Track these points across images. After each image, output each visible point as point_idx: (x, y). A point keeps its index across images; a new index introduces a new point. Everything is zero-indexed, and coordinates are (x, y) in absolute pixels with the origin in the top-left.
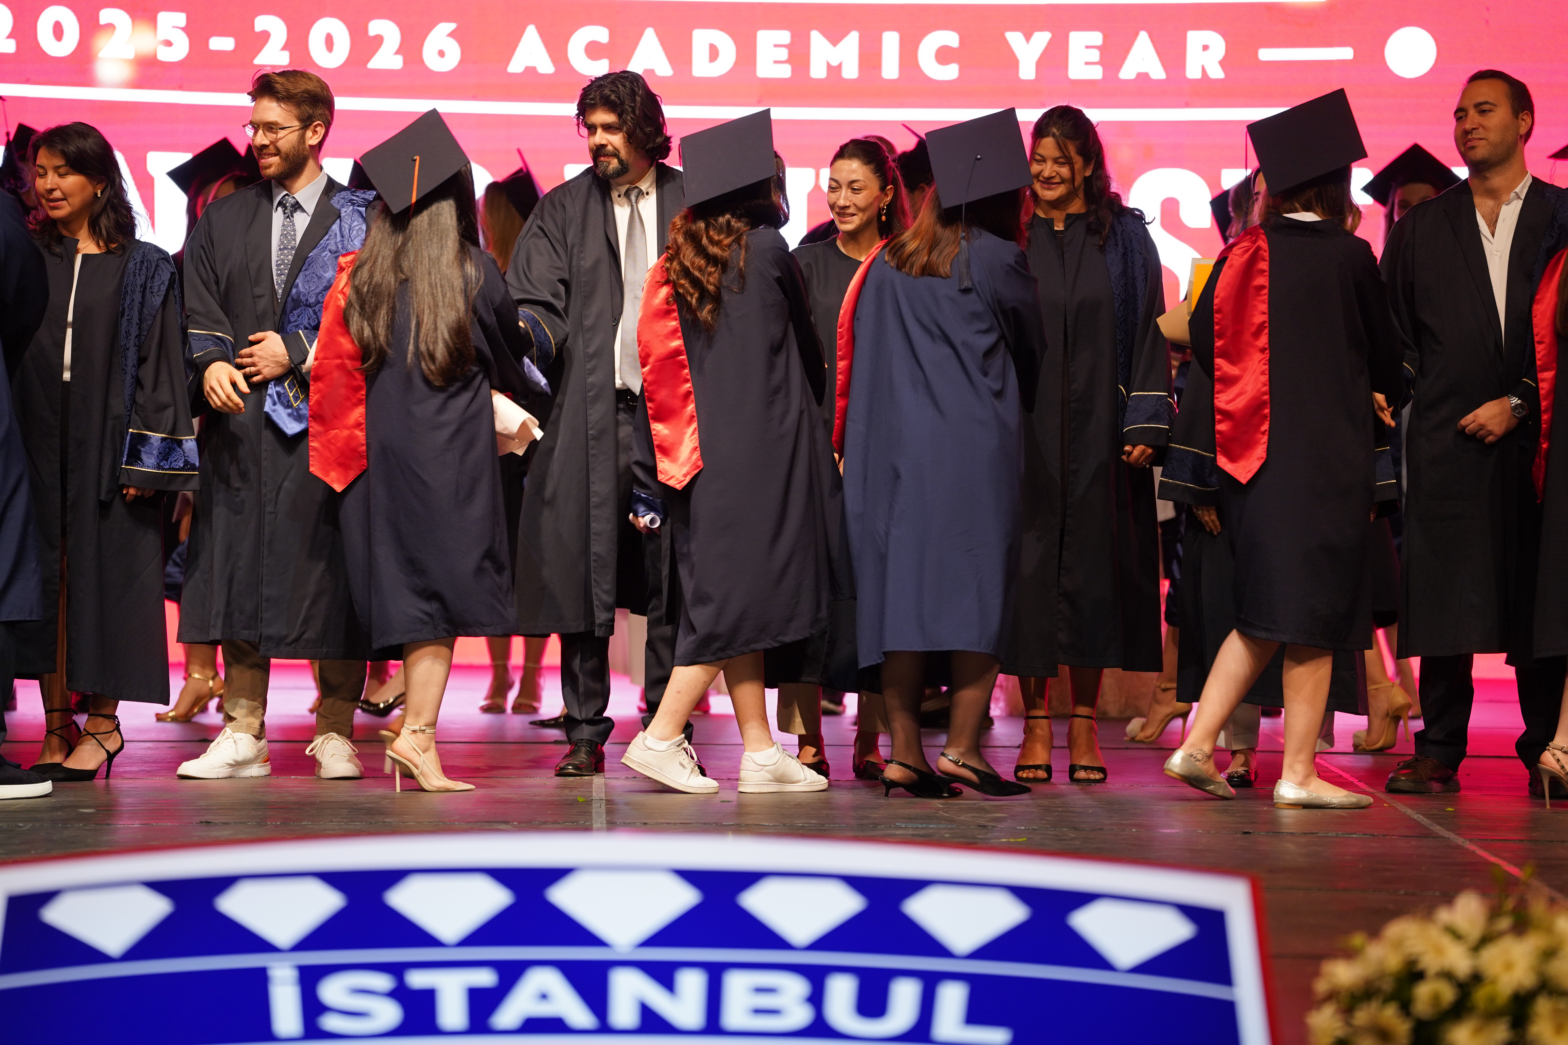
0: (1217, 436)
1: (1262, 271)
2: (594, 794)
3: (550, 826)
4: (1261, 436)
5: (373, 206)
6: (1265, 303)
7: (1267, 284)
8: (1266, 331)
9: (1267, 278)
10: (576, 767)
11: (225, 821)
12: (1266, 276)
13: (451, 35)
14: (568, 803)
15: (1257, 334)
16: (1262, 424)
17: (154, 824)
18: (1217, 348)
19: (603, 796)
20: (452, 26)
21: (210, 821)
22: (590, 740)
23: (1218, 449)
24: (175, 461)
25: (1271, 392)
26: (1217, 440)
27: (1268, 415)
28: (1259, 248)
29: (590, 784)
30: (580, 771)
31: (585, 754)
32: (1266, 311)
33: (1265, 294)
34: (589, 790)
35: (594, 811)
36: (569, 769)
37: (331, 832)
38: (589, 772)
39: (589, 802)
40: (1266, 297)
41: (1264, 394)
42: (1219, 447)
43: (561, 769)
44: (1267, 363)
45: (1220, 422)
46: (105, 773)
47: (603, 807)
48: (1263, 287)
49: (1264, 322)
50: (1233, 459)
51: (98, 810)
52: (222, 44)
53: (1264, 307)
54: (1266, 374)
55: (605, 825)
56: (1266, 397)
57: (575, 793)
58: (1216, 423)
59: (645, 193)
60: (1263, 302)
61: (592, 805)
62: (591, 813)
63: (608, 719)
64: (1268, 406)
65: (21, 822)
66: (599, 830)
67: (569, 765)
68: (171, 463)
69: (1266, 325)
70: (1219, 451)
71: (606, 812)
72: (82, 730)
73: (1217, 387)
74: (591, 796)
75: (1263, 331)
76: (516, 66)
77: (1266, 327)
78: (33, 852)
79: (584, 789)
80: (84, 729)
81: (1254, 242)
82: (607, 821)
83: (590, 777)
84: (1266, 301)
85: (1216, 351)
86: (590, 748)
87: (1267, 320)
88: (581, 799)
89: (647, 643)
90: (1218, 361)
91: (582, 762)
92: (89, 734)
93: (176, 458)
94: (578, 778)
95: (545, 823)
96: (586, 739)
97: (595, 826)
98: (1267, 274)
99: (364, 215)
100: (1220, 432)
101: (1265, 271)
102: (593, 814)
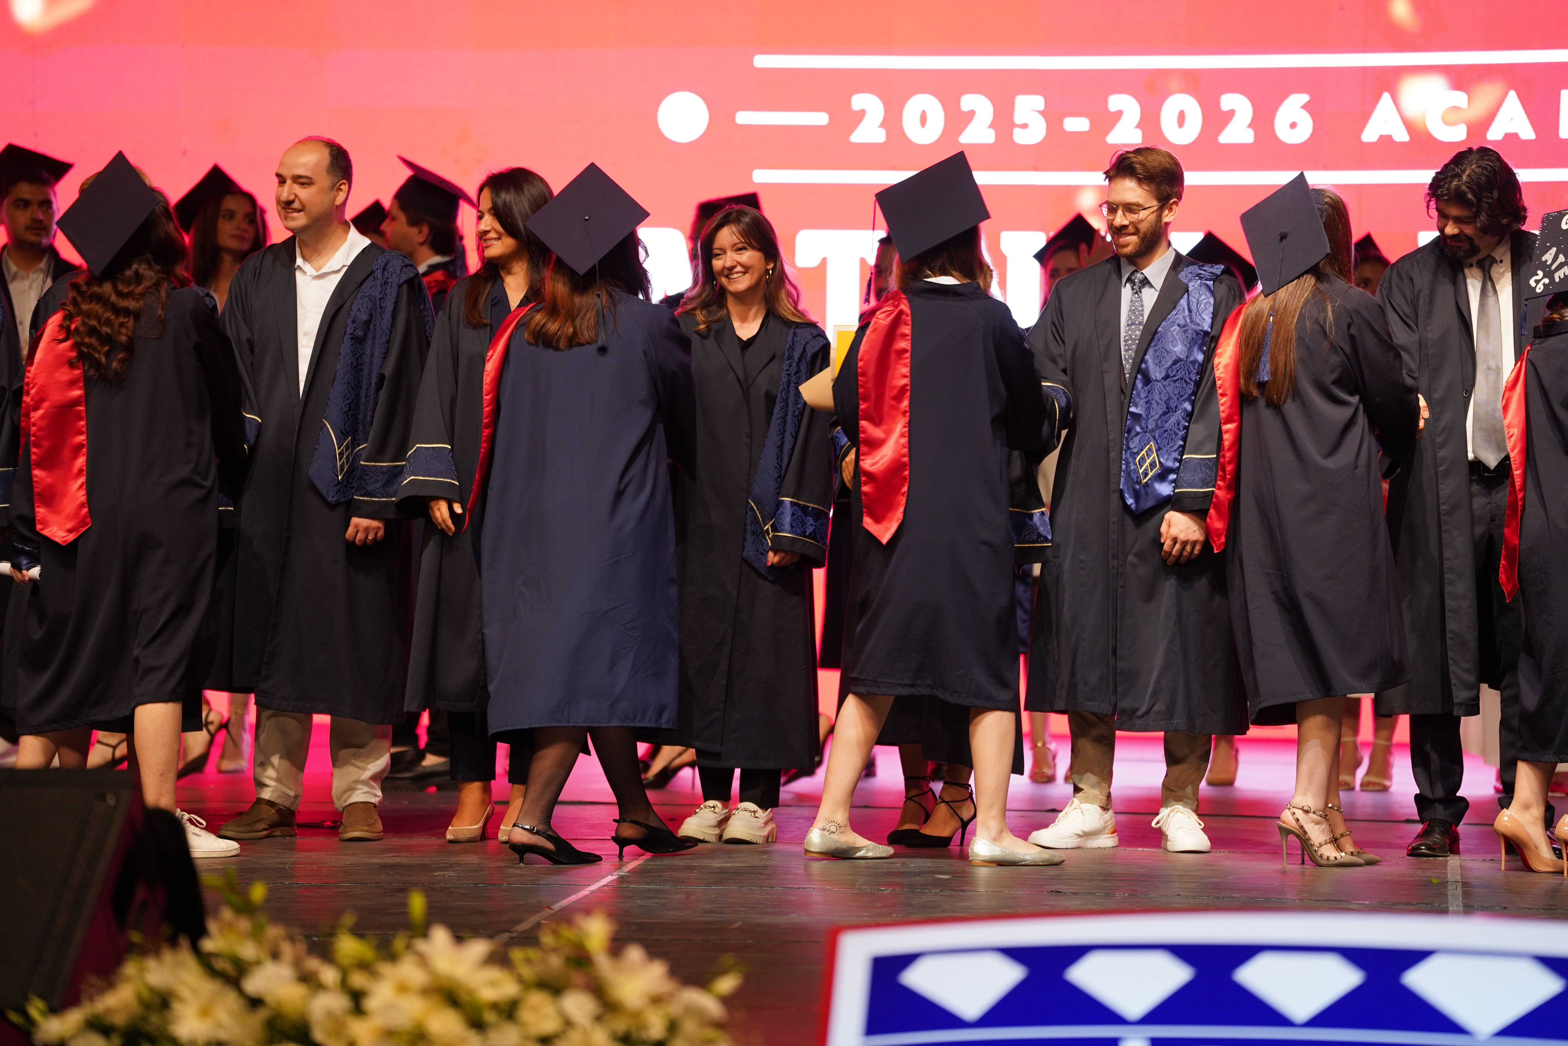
0: (863, 497)
1: (904, 336)
2: (1449, 876)
3: (1404, 907)
4: (902, 498)
5: (1221, 279)
6: (907, 366)
7: (909, 348)
8: (908, 394)
9: (909, 342)
10: (1429, 847)
11: (1074, 891)
12: (908, 340)
13: (1304, 107)
14: (1422, 884)
15: (899, 398)
16: (903, 486)
17: (1006, 892)
18: (862, 410)
19: (1459, 878)
20: (1304, 98)
21: (1060, 891)
22: (1443, 820)
23: (865, 510)
24: (1029, 534)
25: (910, 454)
26: (863, 501)
27: (908, 477)
28: (901, 312)
29: (1445, 865)
30: (1434, 851)
31: (1439, 835)
32: (908, 374)
33: (907, 358)
34: (1443, 871)
35: (1449, 893)
36: (1422, 849)
37: (1178, 905)
38: (1442, 853)
39: (1444, 884)
40: (908, 360)
41: (904, 456)
42: (866, 509)
43: (1413, 849)
44: (907, 425)
45: (865, 484)
46: (960, 840)
47: (1459, 890)
48: (905, 351)
49: (906, 385)
50: (878, 520)
51: (953, 877)
52: (1077, 124)
53: (905, 370)
54: (905, 437)
55: (1461, 909)
56: (906, 459)
57: (1428, 873)
58: (862, 485)
59: (1499, 261)
60: (905, 365)
61: (1447, 887)
62: (1447, 895)
63: (1463, 799)
64: (908, 468)
65: (883, 885)
66: (1456, 913)
67: (1422, 845)
68: (1025, 536)
69: (908, 388)
70: (866, 513)
71: (1463, 895)
72: (938, 797)
73: (862, 448)
74: (1446, 878)
75: (905, 394)
76: (1370, 135)
77: (907, 390)
78: (894, 915)
79: (1438, 871)
80: (940, 796)
81: (897, 306)
82: (1463, 904)
83: (1444, 858)
84: (908, 364)
85: (860, 413)
86: (1444, 828)
87: (908, 383)
88: (1435, 881)
89: (1501, 722)
90: (863, 423)
91: (1436, 843)
92: (944, 801)
93: (1028, 532)
94: (1431, 858)
95: (1398, 904)
96: (1440, 819)
97: (1450, 908)
98: (909, 338)
99: (1212, 289)
100: (865, 494)
101: (907, 335)
102: (1449, 896)
